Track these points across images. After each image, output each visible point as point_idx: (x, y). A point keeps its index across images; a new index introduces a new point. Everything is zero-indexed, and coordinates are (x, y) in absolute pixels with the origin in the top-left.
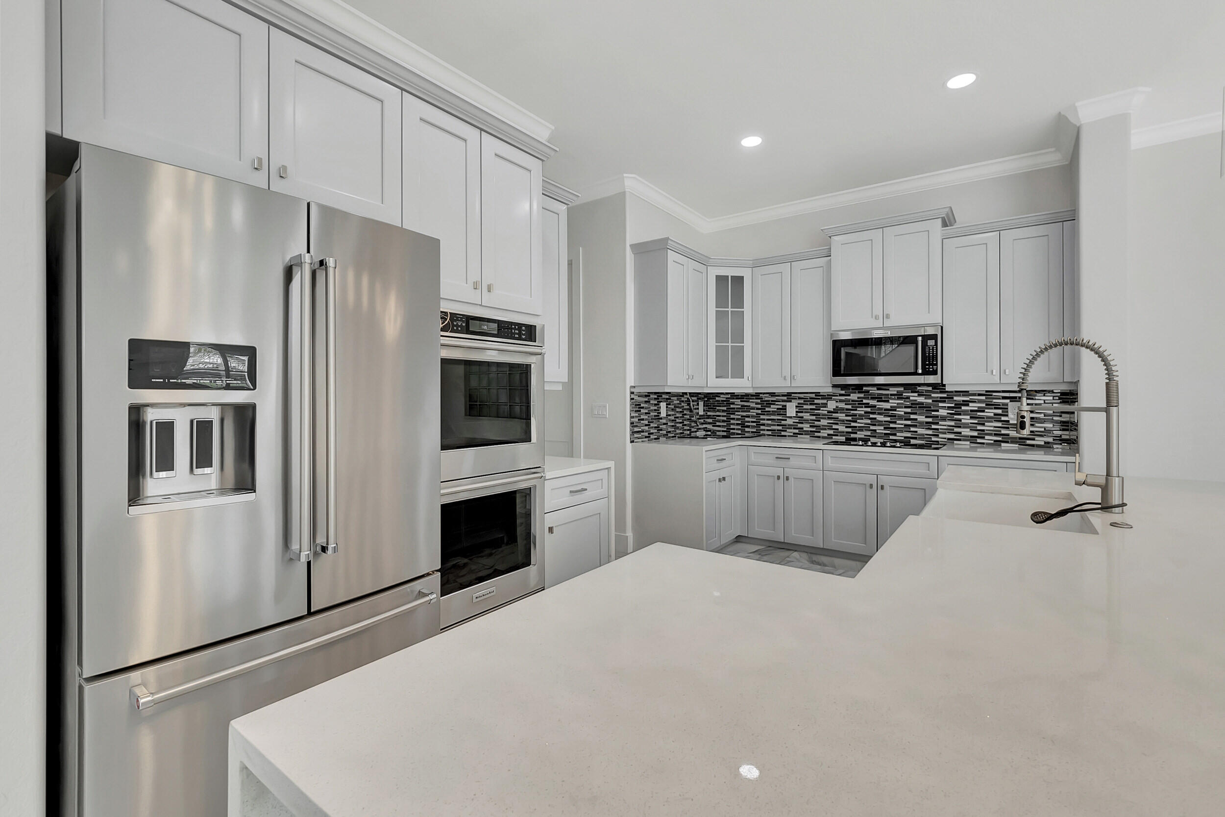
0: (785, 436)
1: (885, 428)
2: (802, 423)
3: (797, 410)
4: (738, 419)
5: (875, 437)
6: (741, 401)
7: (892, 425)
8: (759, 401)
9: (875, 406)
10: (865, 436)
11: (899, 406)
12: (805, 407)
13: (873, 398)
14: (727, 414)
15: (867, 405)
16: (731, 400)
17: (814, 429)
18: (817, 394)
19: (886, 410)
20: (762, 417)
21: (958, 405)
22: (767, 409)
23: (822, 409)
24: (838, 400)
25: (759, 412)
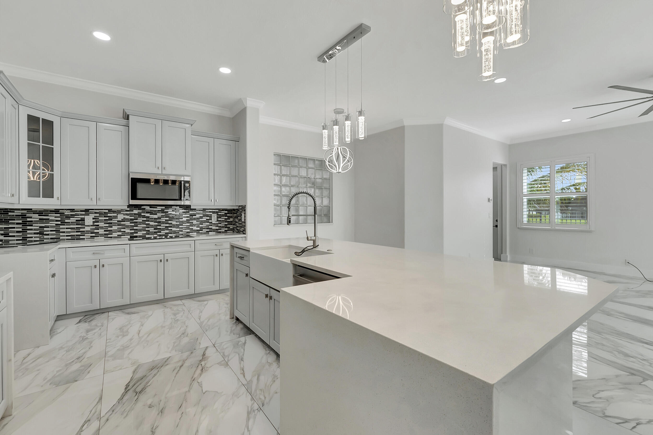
0: (84, 239)
1: (155, 229)
2: (98, 229)
3: (94, 221)
4: (35, 230)
5: (149, 234)
6: (39, 215)
7: (158, 227)
8: (59, 215)
9: (149, 217)
10: (143, 234)
11: (162, 216)
12: (100, 218)
13: (147, 213)
14: (22, 226)
15: (144, 217)
16: (27, 215)
17: (108, 233)
18: (110, 211)
19: (155, 219)
20: (61, 227)
21: (192, 215)
22: (66, 221)
23: (113, 219)
24: (125, 214)
25: (59, 223)
